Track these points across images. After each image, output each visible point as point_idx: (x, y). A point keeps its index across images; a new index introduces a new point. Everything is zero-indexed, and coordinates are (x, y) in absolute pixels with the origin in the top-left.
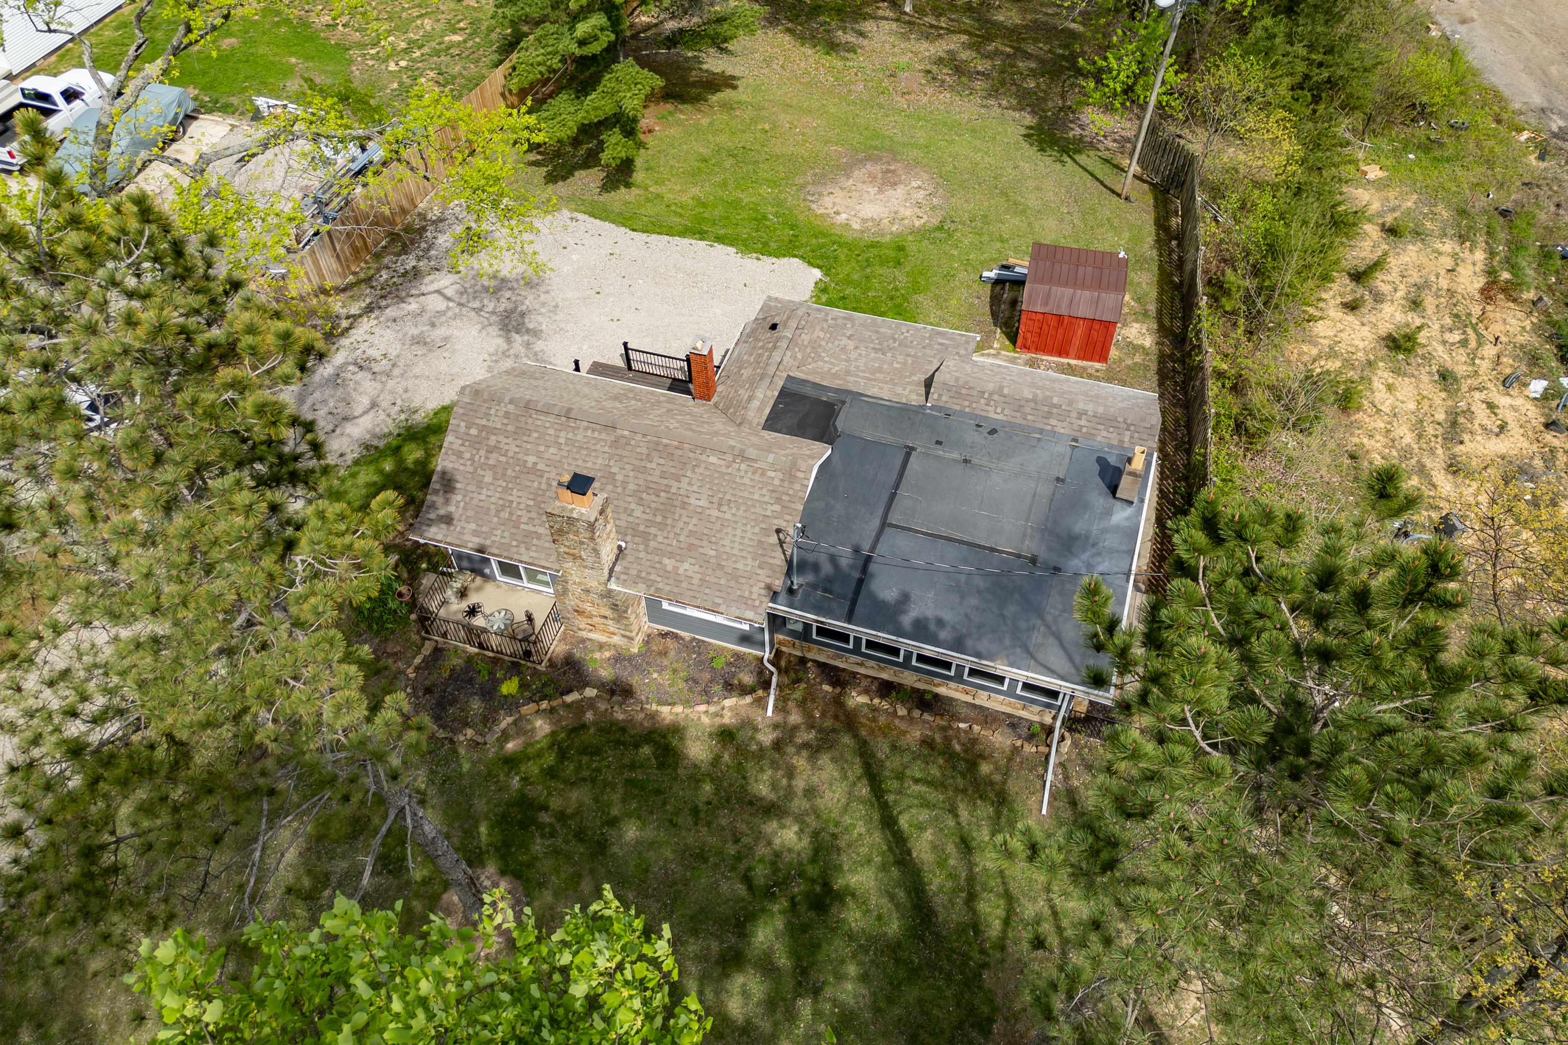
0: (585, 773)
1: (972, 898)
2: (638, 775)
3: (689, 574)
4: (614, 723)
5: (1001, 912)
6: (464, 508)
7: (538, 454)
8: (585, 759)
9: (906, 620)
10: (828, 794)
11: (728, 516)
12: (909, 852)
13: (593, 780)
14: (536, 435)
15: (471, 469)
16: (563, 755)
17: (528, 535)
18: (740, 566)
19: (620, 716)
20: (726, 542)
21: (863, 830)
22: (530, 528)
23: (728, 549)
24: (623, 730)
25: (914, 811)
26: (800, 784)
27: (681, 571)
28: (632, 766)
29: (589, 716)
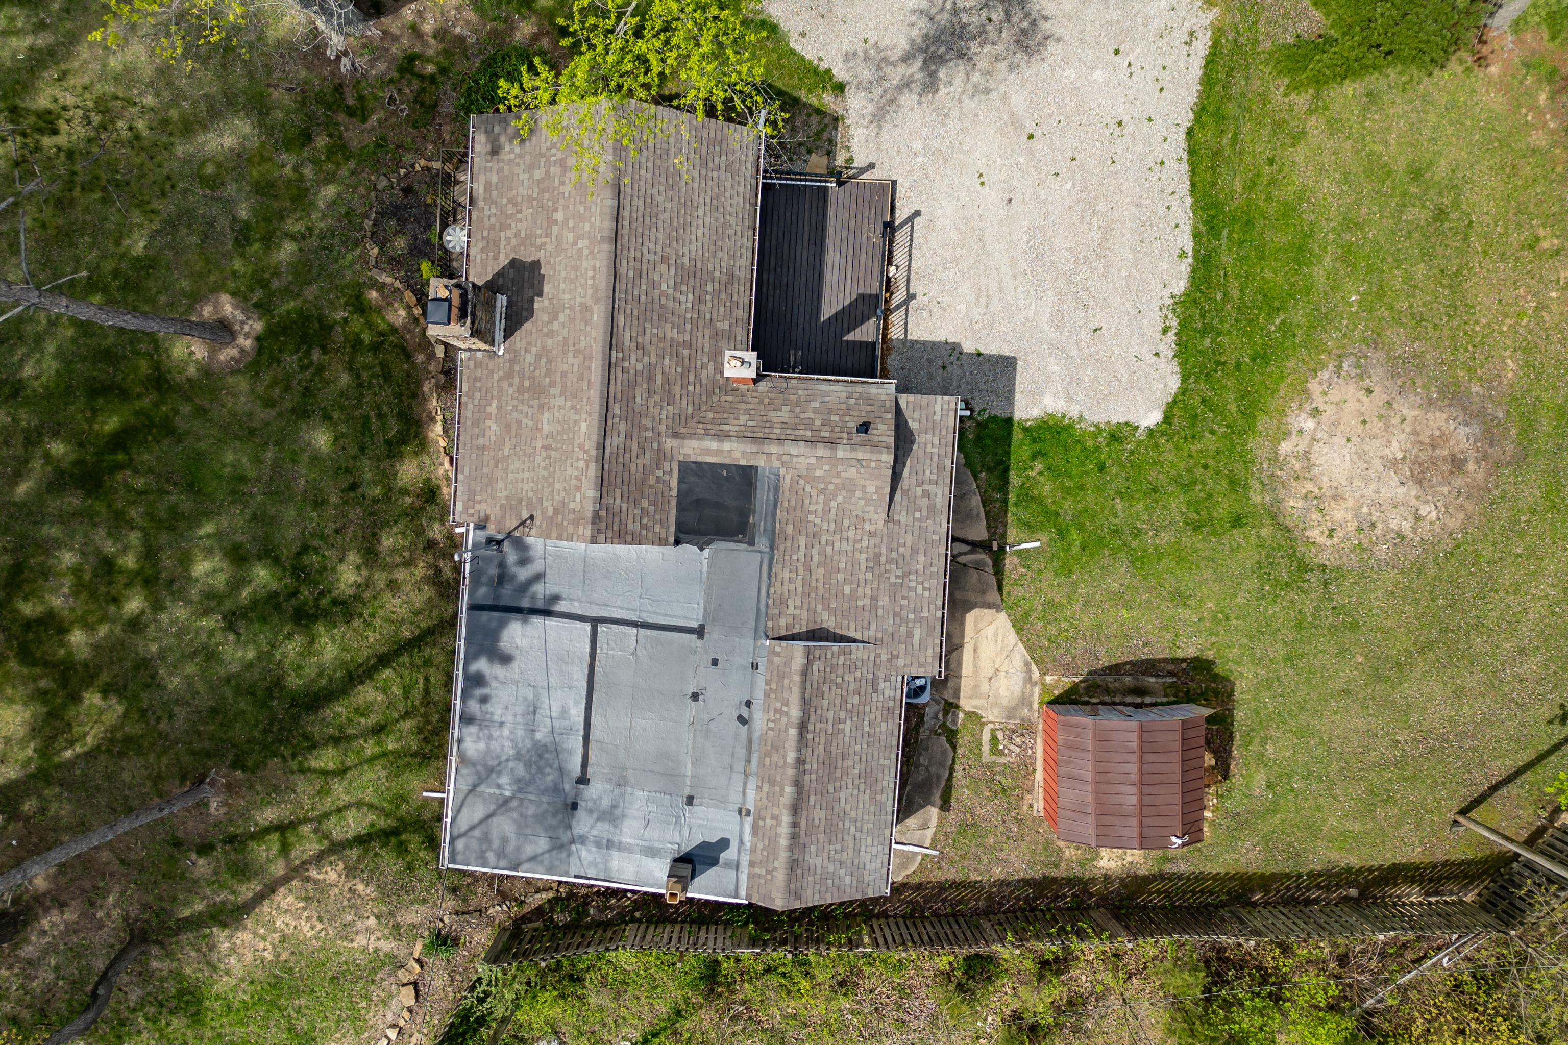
0: (365, 375)
1: (336, 741)
2: (375, 424)
3: (487, 432)
4: (419, 384)
5: (331, 766)
6: (510, 160)
7: (566, 220)
8: (378, 370)
9: (481, 665)
10: (397, 601)
11: (539, 459)
12: (362, 683)
13: (360, 385)
14: (582, 210)
15: (543, 150)
16: (375, 348)
17: (496, 244)
18: (500, 485)
19: (426, 389)
20: (517, 464)
21: (371, 640)
22: (503, 243)
23: (512, 467)
24: (414, 396)
25: (398, 680)
26: (401, 575)
27: (488, 422)
28: (380, 416)
29: (420, 358)
